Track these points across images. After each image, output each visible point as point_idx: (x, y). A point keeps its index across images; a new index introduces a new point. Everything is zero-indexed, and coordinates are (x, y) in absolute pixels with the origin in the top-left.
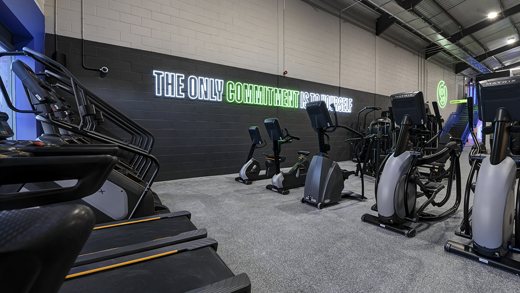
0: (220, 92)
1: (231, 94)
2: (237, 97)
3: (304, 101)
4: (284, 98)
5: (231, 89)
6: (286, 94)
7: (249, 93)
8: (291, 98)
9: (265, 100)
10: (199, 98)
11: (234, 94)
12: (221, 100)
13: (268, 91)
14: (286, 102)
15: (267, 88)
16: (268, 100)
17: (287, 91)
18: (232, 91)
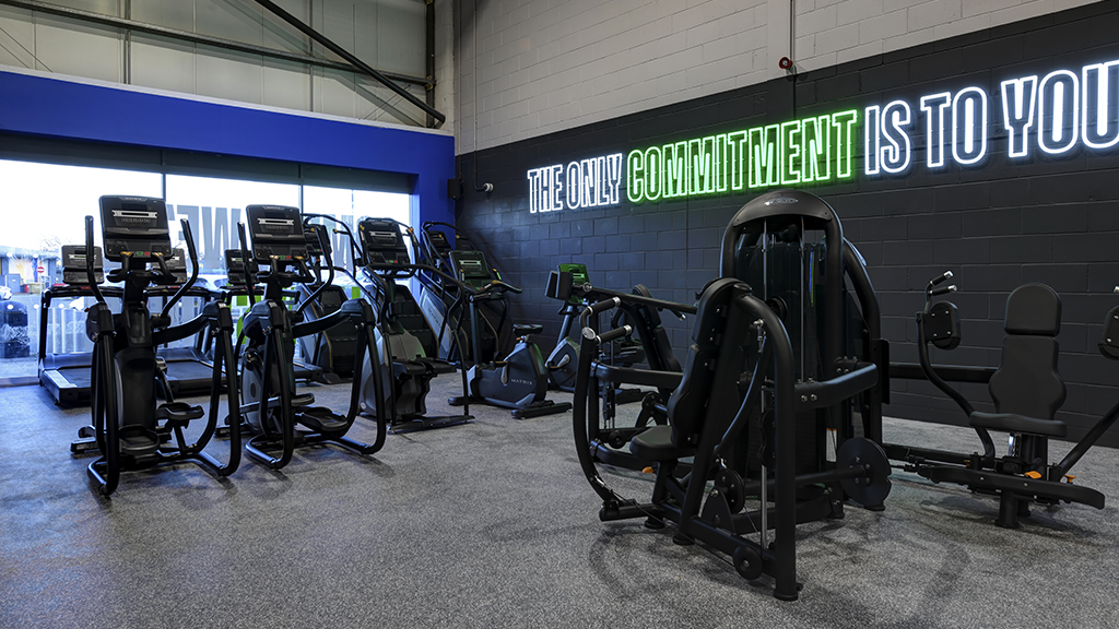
0: (614, 183)
1: (636, 181)
2: (649, 186)
3: (884, 142)
4: (789, 151)
5: (636, 169)
6: (797, 139)
7: (676, 167)
8: (816, 148)
9: (721, 176)
10: (583, 206)
11: (641, 180)
12: (617, 202)
13: (729, 147)
14: (797, 165)
15: (727, 138)
16: (729, 175)
17: (801, 125)
18: (640, 174)
